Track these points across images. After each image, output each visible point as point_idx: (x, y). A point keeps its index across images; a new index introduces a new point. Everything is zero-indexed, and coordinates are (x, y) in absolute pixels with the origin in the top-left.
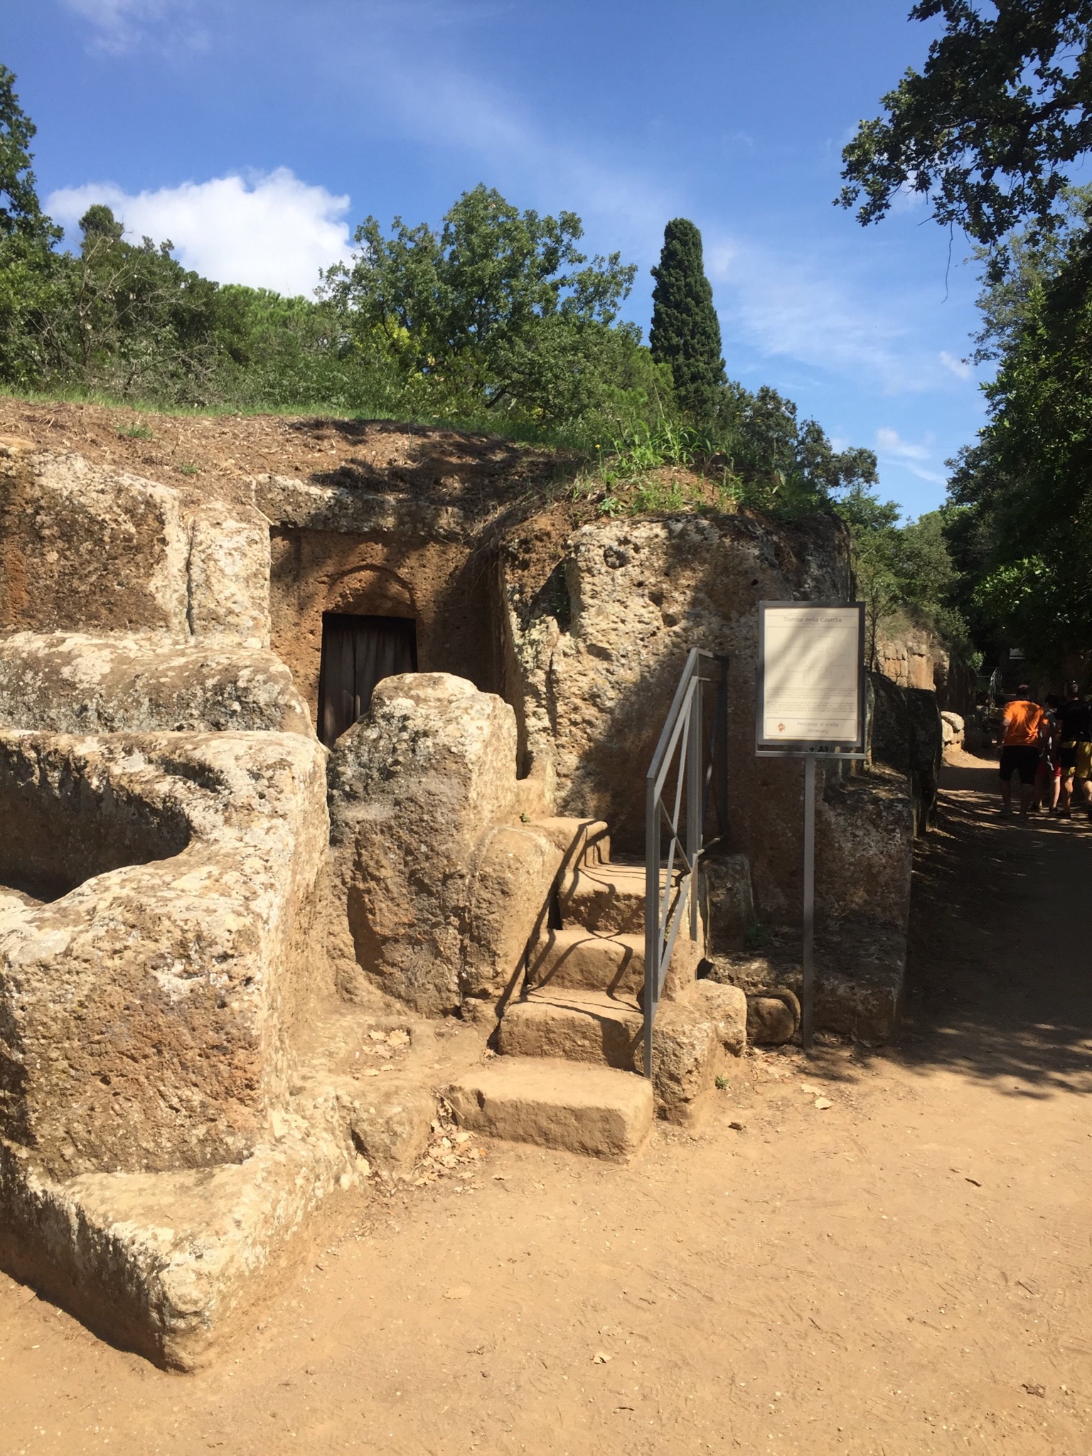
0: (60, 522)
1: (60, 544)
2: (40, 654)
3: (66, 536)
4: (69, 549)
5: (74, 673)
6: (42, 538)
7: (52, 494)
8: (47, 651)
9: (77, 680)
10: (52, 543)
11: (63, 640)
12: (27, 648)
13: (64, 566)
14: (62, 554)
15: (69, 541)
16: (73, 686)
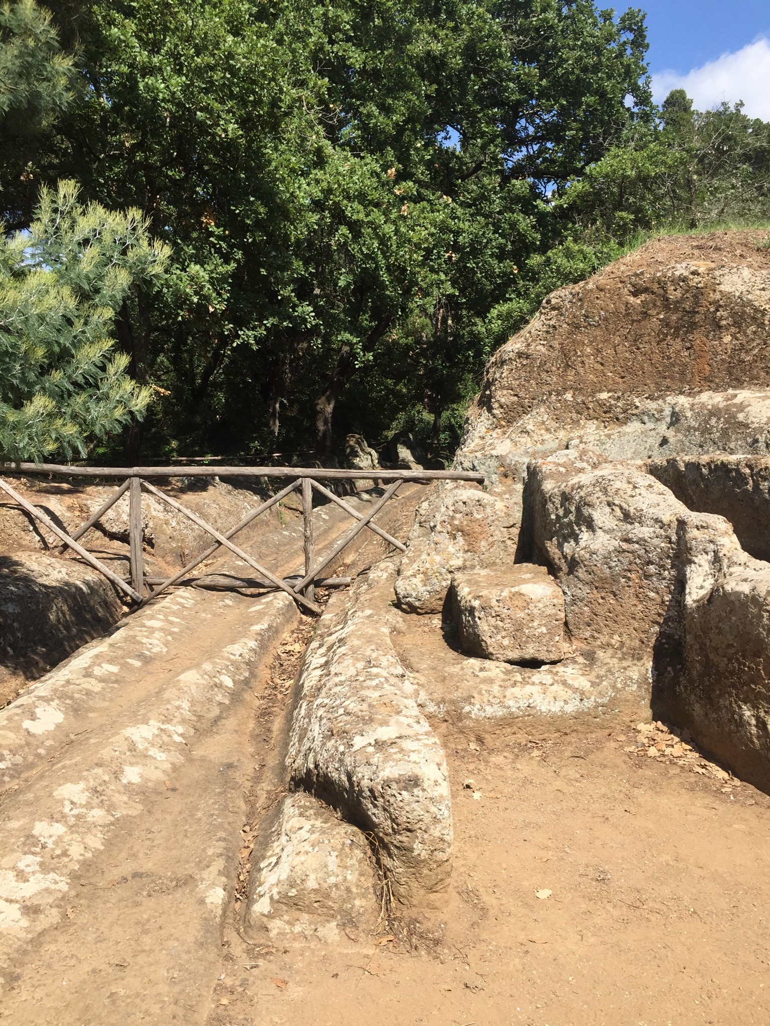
0: (733, 314)
1: (733, 330)
2: (721, 406)
3: (737, 324)
4: (739, 332)
5: (747, 417)
6: (720, 327)
7: (727, 296)
8: (725, 403)
9: (749, 422)
10: (727, 329)
11: (736, 396)
12: (710, 402)
13: (735, 345)
14: (734, 337)
15: (739, 327)
16: (747, 426)
